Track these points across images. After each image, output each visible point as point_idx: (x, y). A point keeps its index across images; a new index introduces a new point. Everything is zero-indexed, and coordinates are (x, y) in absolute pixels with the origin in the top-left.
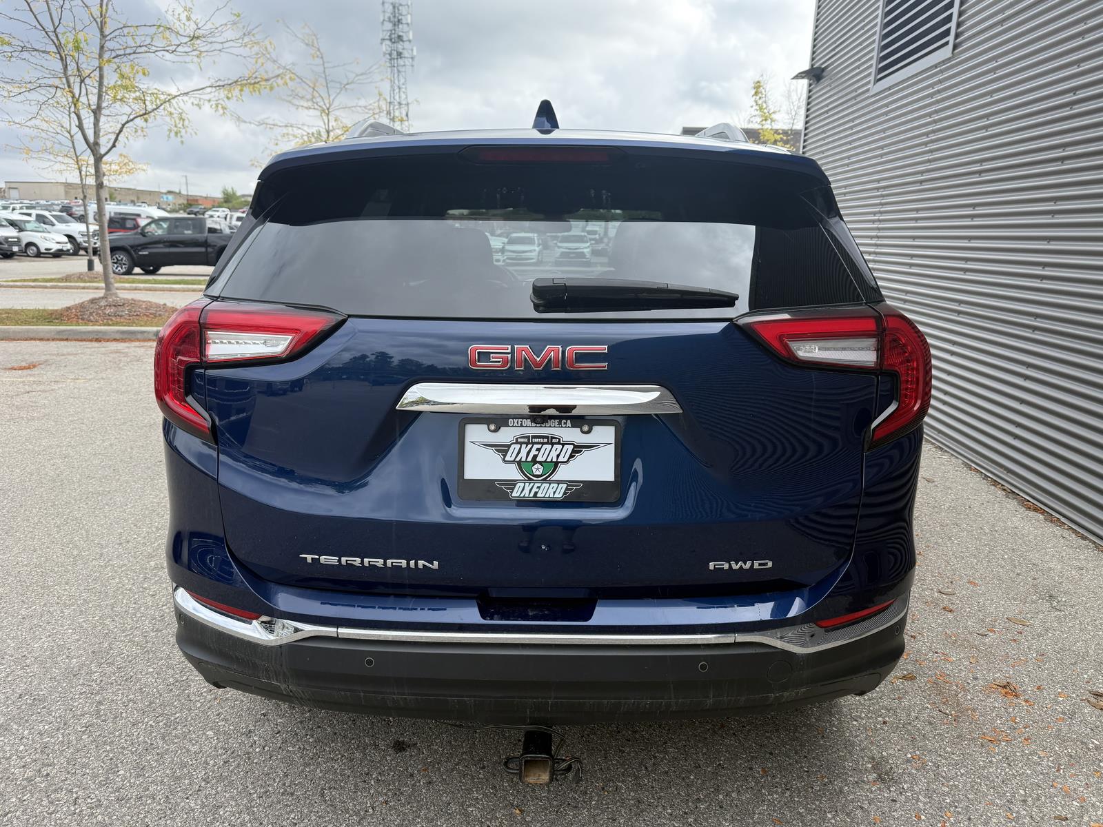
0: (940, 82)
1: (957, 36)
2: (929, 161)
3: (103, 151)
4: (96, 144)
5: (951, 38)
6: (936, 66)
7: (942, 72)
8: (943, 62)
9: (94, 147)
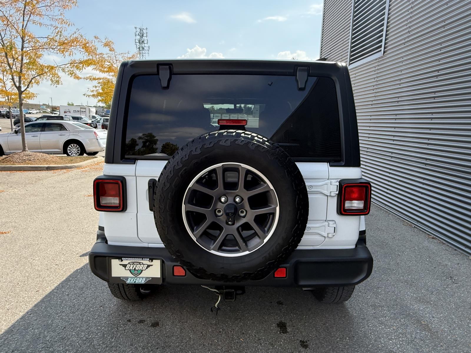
0: (378, 65)
1: (385, 48)
2: (375, 96)
5: (382, 49)
6: (376, 60)
7: (379, 62)
8: (379, 58)
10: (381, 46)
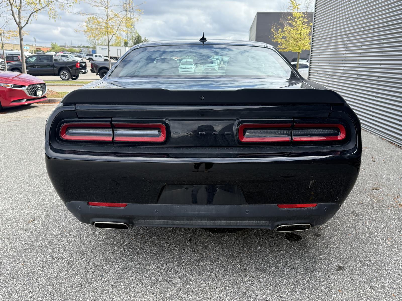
2: (366, 23)
3: (22, 25)
4: (20, 22)
9: (19, 24)
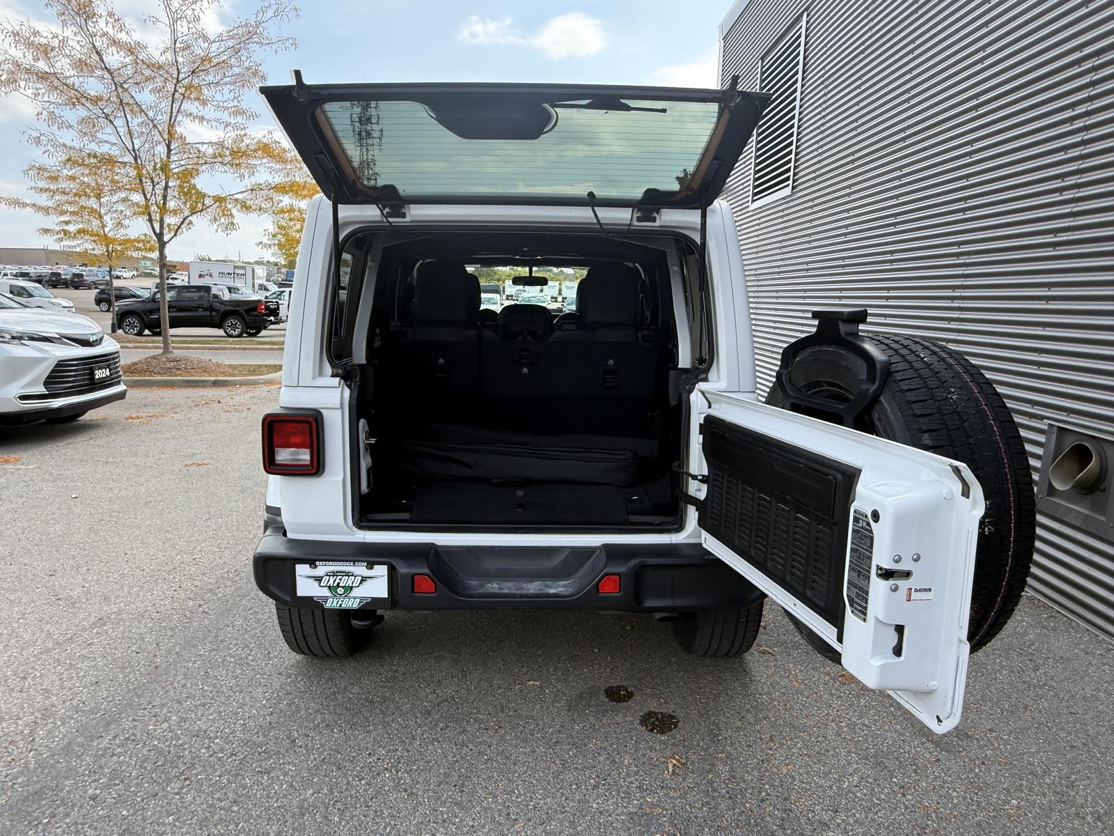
0: (787, 209)
1: (794, 181)
3: (166, 238)
4: (162, 233)
5: (790, 182)
6: (784, 198)
7: (787, 202)
8: (788, 196)
9: (159, 235)
10: (788, 179)
